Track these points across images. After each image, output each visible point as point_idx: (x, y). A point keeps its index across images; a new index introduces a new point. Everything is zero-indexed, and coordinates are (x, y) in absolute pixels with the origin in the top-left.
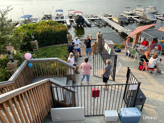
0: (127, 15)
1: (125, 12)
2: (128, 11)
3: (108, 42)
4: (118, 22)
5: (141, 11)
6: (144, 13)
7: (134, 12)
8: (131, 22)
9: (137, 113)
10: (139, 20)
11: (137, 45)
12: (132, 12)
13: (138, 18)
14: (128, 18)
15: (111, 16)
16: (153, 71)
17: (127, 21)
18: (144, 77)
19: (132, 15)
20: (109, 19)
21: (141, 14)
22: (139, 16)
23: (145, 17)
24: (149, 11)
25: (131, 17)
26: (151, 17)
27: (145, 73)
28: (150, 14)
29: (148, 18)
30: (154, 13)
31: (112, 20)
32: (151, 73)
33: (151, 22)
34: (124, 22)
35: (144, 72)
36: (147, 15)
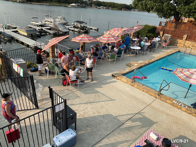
0: (37, 27)
1: (32, 23)
2: (36, 22)
3: (17, 61)
4: (26, 35)
5: (51, 22)
6: (54, 24)
7: (44, 23)
8: (43, 34)
9: (71, 134)
10: (51, 32)
11: (55, 59)
12: (42, 23)
13: (50, 29)
14: (38, 29)
15: (15, 28)
16: (76, 83)
17: (37, 33)
18: (70, 91)
19: (41, 26)
20: (13, 31)
21: (52, 25)
22: (50, 27)
23: (57, 28)
24: (59, 22)
25: (41, 28)
26: (62, 28)
27: (70, 87)
28: (61, 25)
29: (61, 29)
30: (64, 24)
31: (18, 33)
32: (76, 85)
33: (65, 33)
34: (35, 35)
35: (68, 87)
36: (59, 26)
